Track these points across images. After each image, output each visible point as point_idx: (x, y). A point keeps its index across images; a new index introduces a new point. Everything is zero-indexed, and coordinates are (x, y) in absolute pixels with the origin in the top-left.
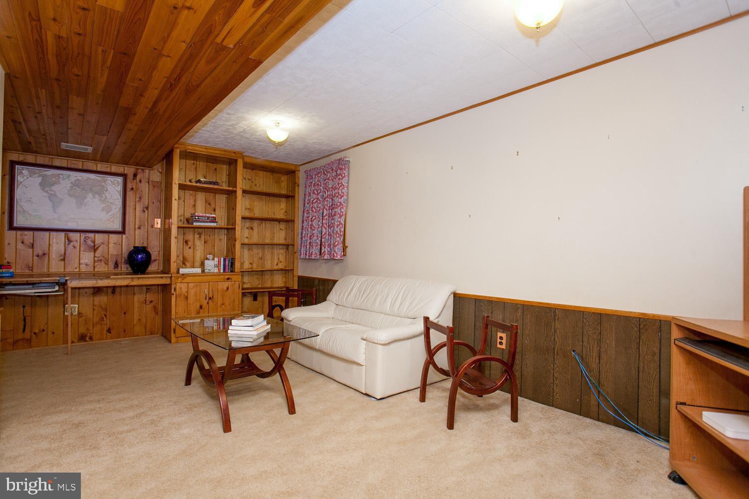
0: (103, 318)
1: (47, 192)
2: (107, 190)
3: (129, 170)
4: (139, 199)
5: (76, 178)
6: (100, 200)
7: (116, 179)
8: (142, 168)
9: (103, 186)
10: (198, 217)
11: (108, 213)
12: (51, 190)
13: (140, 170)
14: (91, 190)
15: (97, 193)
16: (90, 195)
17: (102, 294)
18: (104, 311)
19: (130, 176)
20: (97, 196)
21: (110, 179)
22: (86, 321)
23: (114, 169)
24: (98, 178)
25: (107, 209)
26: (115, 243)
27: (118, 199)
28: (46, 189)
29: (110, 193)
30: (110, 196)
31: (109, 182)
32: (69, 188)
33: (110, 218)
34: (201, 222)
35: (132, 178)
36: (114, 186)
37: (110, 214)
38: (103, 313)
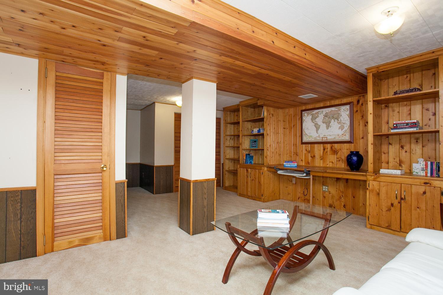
0: (341, 197)
1: (314, 123)
2: (341, 116)
3: (354, 99)
4: (362, 117)
5: (326, 112)
6: (338, 122)
7: (346, 107)
8: (362, 95)
9: (339, 114)
10: (396, 124)
11: (342, 130)
12: (315, 122)
13: (362, 97)
14: (333, 117)
15: (336, 118)
16: (333, 120)
17: (341, 182)
18: (342, 193)
19: (355, 103)
20: (336, 120)
21: (343, 108)
22: (332, 197)
23: (345, 101)
24: (336, 109)
25: (342, 128)
26: (347, 149)
27: (348, 120)
28: (314, 121)
29: (343, 117)
30: (343, 119)
31: (342, 110)
32: (323, 119)
33: (344, 133)
34: (399, 128)
35: (357, 104)
36: (345, 112)
37: (343, 130)
38: (341, 194)
